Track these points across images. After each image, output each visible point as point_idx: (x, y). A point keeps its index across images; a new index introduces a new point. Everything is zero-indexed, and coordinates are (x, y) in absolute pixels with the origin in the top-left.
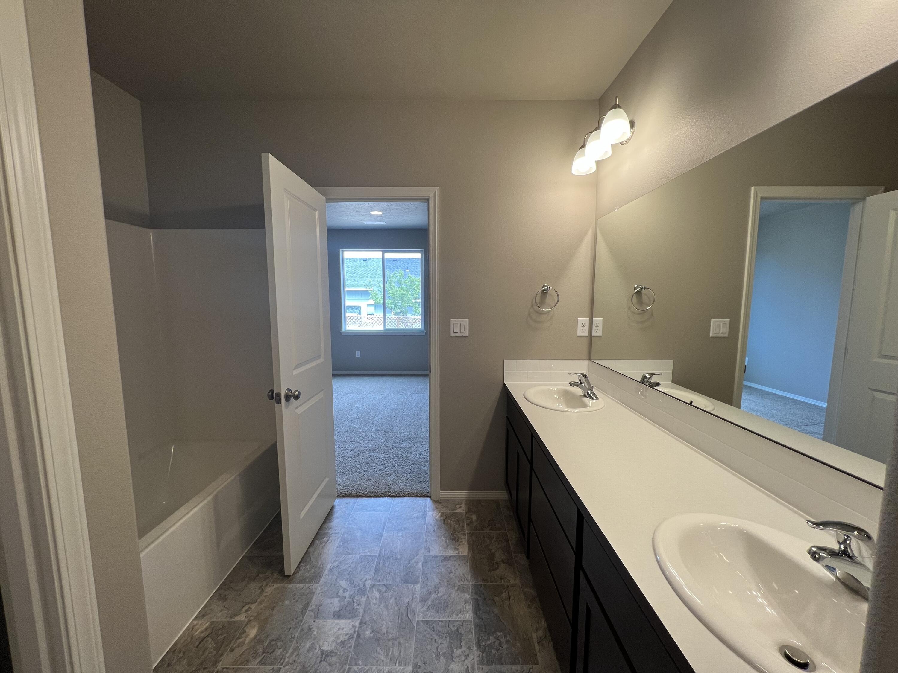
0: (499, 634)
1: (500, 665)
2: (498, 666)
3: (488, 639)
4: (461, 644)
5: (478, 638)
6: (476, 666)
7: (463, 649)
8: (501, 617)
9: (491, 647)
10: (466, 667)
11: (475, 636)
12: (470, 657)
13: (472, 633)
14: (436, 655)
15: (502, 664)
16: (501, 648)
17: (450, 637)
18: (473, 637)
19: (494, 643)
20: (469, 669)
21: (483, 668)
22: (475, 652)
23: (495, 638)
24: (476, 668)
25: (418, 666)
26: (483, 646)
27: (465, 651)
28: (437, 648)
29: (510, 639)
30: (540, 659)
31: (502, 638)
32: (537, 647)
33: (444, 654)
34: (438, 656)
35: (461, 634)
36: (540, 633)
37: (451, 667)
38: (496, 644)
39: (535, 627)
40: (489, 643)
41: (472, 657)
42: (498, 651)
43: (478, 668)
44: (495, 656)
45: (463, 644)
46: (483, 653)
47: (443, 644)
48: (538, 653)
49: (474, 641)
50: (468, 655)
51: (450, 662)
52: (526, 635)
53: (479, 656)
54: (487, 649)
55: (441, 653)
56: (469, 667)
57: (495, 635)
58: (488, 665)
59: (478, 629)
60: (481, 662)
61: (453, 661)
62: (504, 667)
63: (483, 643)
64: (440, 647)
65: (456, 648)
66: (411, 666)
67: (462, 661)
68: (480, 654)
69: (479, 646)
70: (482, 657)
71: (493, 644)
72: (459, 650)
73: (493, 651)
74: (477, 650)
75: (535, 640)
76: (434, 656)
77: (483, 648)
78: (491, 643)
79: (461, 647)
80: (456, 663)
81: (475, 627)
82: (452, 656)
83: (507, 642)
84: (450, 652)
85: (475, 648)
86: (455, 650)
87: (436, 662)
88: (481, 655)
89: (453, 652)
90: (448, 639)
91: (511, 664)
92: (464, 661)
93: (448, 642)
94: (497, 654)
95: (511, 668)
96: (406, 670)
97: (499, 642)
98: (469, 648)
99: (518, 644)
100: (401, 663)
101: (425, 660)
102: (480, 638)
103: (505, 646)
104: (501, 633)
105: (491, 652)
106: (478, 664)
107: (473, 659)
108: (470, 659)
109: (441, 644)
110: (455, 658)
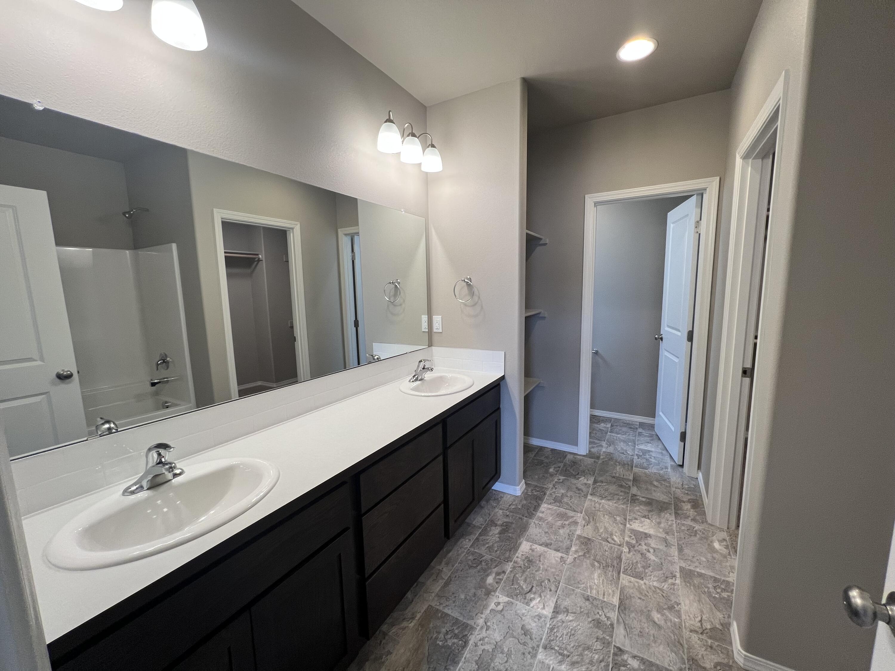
0: (440, 643)
1: (458, 619)
2: (461, 619)
3: (454, 643)
4: (481, 653)
5: (462, 650)
6: (478, 628)
7: (483, 647)
8: (426, 659)
9: (456, 636)
10: (488, 632)
11: (463, 654)
12: (479, 638)
13: (465, 658)
14: (511, 656)
15: (456, 618)
16: (448, 630)
17: (490, 665)
18: (467, 654)
19: (450, 638)
20: (485, 629)
21: (473, 623)
22: (473, 639)
23: (447, 641)
24: (479, 627)
25: (531, 654)
26: (462, 640)
27: (482, 645)
28: (506, 662)
29: (435, 633)
30: (425, 607)
31: (440, 638)
32: (418, 616)
33: (502, 653)
34: (509, 655)
35: (477, 664)
36: (405, 624)
37: (500, 638)
38: (449, 636)
39: (403, 632)
40: (456, 641)
41: (477, 637)
42: (452, 630)
43: (478, 626)
44: (458, 627)
45: (480, 652)
46: (466, 635)
47: (499, 663)
48: (422, 611)
49: (468, 649)
50: (480, 640)
51: (499, 643)
52: (418, 629)
53: (471, 634)
54: (460, 637)
55: (505, 655)
56: (485, 630)
57: (446, 644)
58: (468, 624)
59: (456, 659)
60: (472, 628)
61: (496, 642)
62: (457, 616)
63: (460, 642)
64: (504, 662)
65: (488, 651)
66: (537, 658)
67: (488, 638)
68: (469, 636)
69: (466, 643)
70: (469, 632)
71: (453, 638)
72: (486, 649)
73: (456, 631)
74: (470, 640)
75: (415, 621)
76: (512, 656)
77: (464, 639)
78: (453, 639)
79: (483, 650)
80: (495, 639)
81: (459, 663)
82: (496, 647)
83: (439, 633)
84: (496, 651)
85: (471, 642)
86: (491, 650)
87: (512, 649)
88: (469, 634)
89: (493, 650)
90: (492, 665)
91: (450, 615)
92: (486, 637)
93: (494, 662)
94: (455, 628)
95: (452, 612)
96: (544, 657)
97: (446, 637)
98: (476, 645)
99: (431, 625)
100: (548, 666)
101: (522, 657)
102: (460, 648)
103: (444, 630)
104: (438, 642)
105: (459, 632)
106: (476, 629)
107: (478, 635)
108: (481, 636)
109: (502, 664)
110: (493, 643)
